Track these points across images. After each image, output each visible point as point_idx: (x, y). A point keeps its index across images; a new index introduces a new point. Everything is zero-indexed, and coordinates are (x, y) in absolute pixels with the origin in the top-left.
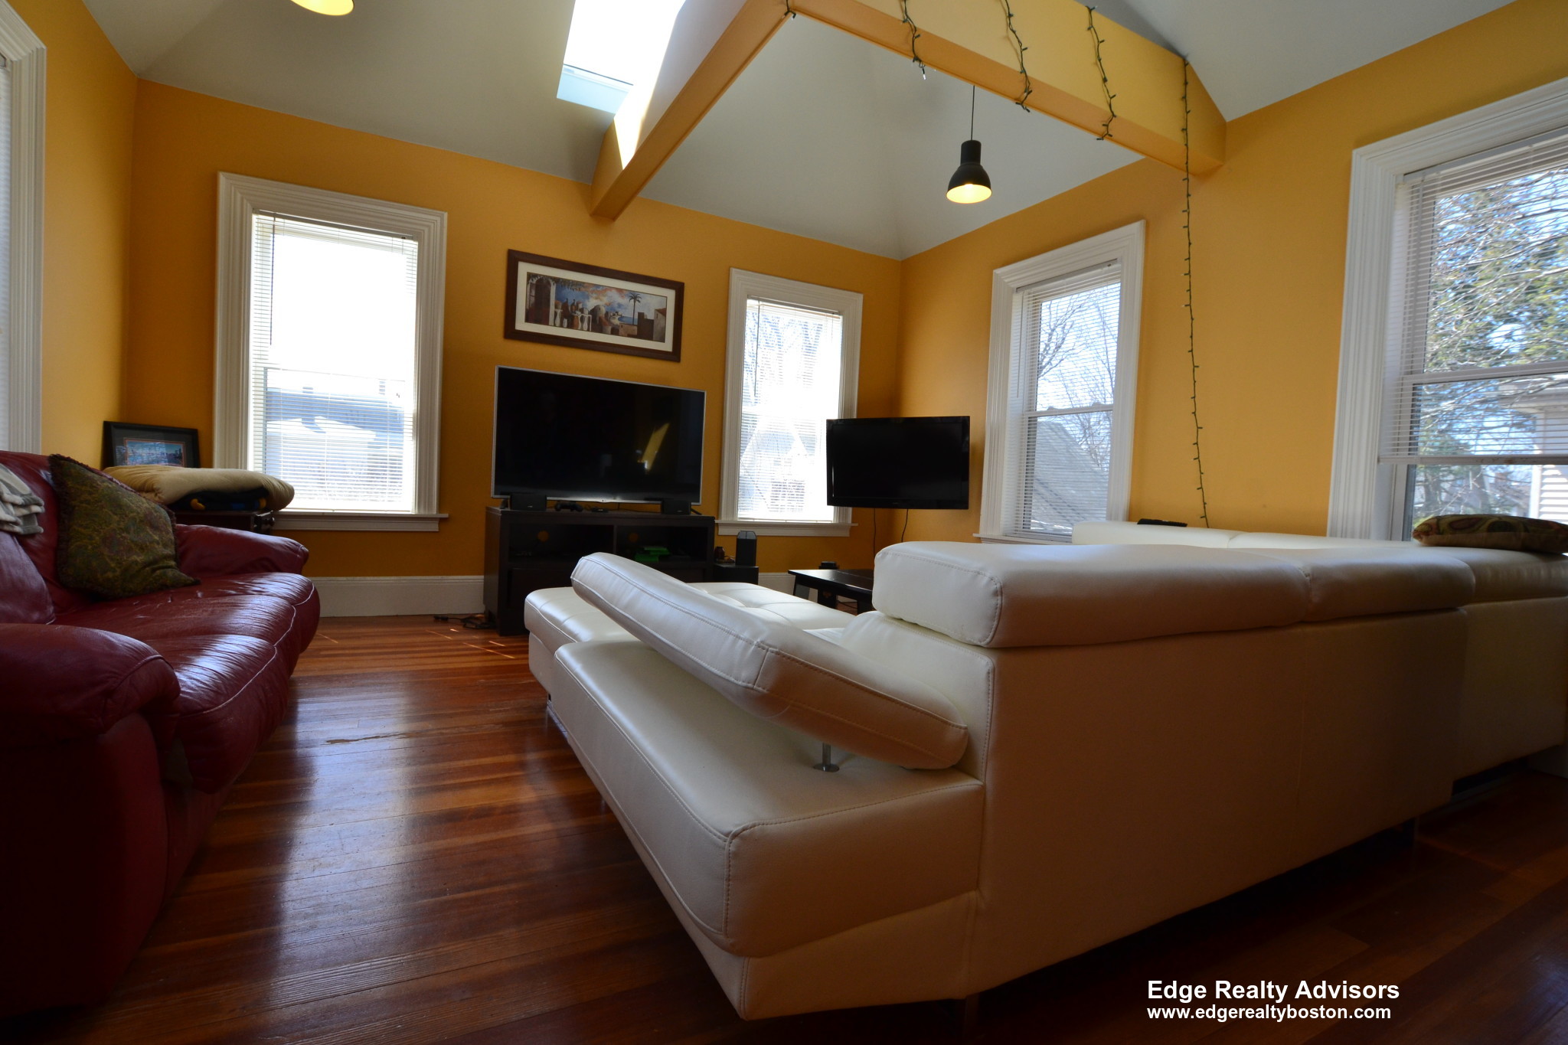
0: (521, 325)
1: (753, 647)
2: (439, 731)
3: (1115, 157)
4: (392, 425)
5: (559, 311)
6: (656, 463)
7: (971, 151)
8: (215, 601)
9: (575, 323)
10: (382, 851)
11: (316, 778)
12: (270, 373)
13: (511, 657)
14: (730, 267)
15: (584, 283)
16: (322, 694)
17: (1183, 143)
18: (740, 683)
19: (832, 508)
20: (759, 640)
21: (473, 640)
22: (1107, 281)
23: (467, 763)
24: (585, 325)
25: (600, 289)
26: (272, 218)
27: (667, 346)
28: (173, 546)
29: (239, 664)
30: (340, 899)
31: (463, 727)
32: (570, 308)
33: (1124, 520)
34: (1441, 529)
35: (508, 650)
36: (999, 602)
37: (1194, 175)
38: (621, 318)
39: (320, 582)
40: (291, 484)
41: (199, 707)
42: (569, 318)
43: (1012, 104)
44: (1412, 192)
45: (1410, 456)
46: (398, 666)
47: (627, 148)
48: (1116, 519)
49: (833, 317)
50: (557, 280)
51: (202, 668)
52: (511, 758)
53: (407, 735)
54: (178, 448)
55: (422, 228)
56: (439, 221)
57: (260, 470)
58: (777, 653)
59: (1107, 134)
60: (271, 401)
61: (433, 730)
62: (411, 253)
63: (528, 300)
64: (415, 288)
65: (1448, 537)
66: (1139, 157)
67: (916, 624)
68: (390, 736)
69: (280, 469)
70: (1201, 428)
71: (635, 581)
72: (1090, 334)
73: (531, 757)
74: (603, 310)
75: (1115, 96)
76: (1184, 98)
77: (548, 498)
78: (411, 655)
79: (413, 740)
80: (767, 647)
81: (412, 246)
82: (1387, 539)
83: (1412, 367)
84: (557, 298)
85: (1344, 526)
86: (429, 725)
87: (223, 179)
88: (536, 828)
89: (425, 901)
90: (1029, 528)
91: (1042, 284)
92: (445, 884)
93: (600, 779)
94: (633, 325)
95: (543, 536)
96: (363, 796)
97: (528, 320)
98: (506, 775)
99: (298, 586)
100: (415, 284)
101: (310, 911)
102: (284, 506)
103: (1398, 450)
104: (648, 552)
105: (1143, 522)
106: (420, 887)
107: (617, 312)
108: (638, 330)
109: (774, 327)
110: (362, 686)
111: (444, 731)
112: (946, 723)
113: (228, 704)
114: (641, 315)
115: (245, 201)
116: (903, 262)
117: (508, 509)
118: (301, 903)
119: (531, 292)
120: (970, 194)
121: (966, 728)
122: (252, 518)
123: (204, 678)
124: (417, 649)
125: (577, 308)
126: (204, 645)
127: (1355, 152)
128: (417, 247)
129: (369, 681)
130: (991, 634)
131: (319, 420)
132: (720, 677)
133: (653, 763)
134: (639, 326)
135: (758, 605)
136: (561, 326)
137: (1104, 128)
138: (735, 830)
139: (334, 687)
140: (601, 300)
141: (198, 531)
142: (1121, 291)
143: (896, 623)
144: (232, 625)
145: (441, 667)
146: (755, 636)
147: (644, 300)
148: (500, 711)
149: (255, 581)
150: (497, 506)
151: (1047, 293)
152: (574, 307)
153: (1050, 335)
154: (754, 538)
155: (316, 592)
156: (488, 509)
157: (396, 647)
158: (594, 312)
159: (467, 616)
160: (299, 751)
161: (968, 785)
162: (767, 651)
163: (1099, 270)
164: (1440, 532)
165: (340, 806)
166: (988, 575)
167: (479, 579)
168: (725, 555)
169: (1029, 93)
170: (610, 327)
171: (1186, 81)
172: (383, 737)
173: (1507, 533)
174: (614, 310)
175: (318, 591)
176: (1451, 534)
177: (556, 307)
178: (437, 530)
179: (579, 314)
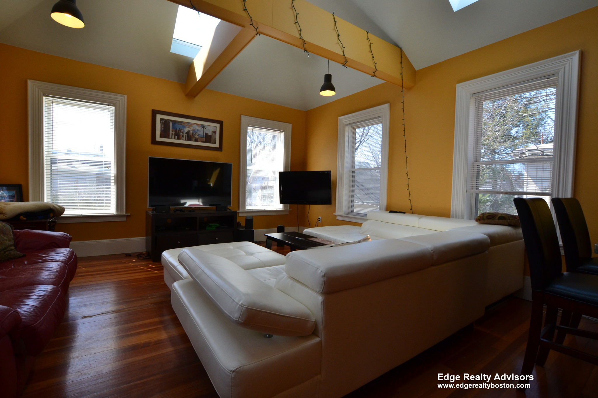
0: (158, 138)
1: (238, 305)
2: (128, 309)
3: (377, 82)
4: (105, 181)
5: (173, 133)
6: (215, 184)
7: (328, 78)
8: (33, 267)
9: (180, 137)
10: (106, 366)
13: (158, 272)
14: (241, 115)
15: (183, 122)
17: (401, 78)
18: (234, 319)
19: (282, 205)
20: (240, 303)
21: (142, 265)
22: (378, 123)
24: (184, 138)
25: (190, 124)
26: (52, 98)
27: (217, 145)
28: (13, 240)
30: (90, 388)
31: (138, 306)
32: (178, 132)
33: (385, 211)
34: (484, 218)
35: (155, 268)
36: (324, 279)
37: (405, 89)
38: (198, 135)
40: (63, 206)
41: (29, 325)
42: (178, 136)
43: (341, 65)
44: (476, 100)
45: (477, 190)
46: (111, 279)
47: (199, 73)
48: (382, 210)
49: (281, 133)
50: (172, 121)
51: (30, 305)
52: (157, 319)
53: (115, 312)
54: (13, 193)
55: (116, 101)
56: (123, 99)
57: (50, 201)
58: (247, 308)
59: (375, 75)
61: (126, 309)
62: (112, 111)
63: (161, 129)
64: (114, 125)
65: (486, 221)
67: (299, 281)
68: (108, 313)
70: (409, 179)
73: (167, 318)
74: (191, 132)
75: (376, 63)
76: (401, 63)
77: (171, 207)
78: (116, 274)
79: (118, 314)
80: (243, 306)
81: (112, 108)
83: (476, 160)
84: (173, 128)
85: (456, 215)
86: (124, 306)
87: (30, 82)
88: (168, 350)
89: (124, 386)
90: (353, 212)
91: (356, 123)
92: (131, 378)
94: (203, 138)
95: (169, 221)
96: (98, 341)
97: (161, 136)
98: (155, 327)
99: (68, 254)
100: (114, 123)
102: (61, 215)
103: (472, 188)
104: (211, 226)
105: (391, 212)
107: (197, 133)
108: (205, 139)
111: (130, 309)
112: (308, 321)
113: (41, 321)
114: (206, 134)
115: (40, 91)
116: (306, 111)
117: (155, 212)
119: (162, 126)
120: (328, 94)
121: (314, 321)
122: (47, 223)
124: (119, 270)
125: (181, 132)
126: (29, 293)
127: (457, 85)
128: (114, 109)
130: (322, 290)
132: (228, 315)
135: (252, 254)
136: (175, 139)
137: (374, 74)
138: (234, 369)
140: (190, 128)
142: (382, 127)
143: (293, 279)
144: (40, 279)
145: (129, 278)
146: (239, 301)
147: (208, 128)
148: (152, 298)
150: (150, 211)
151: (357, 126)
152: (179, 131)
154: (252, 218)
155: (75, 254)
156: (146, 212)
157: (110, 270)
158: (188, 133)
159: (139, 254)
161: (316, 340)
162: (243, 307)
163: (374, 120)
164: (483, 220)
165: (89, 347)
166: (321, 269)
167: (144, 238)
168: (242, 225)
169: (346, 62)
170: (194, 139)
171: (402, 56)
172: (105, 313)
173: (504, 220)
174: (196, 132)
175: (76, 254)
176: (487, 220)
177: (172, 131)
178: (126, 220)
179: (181, 134)
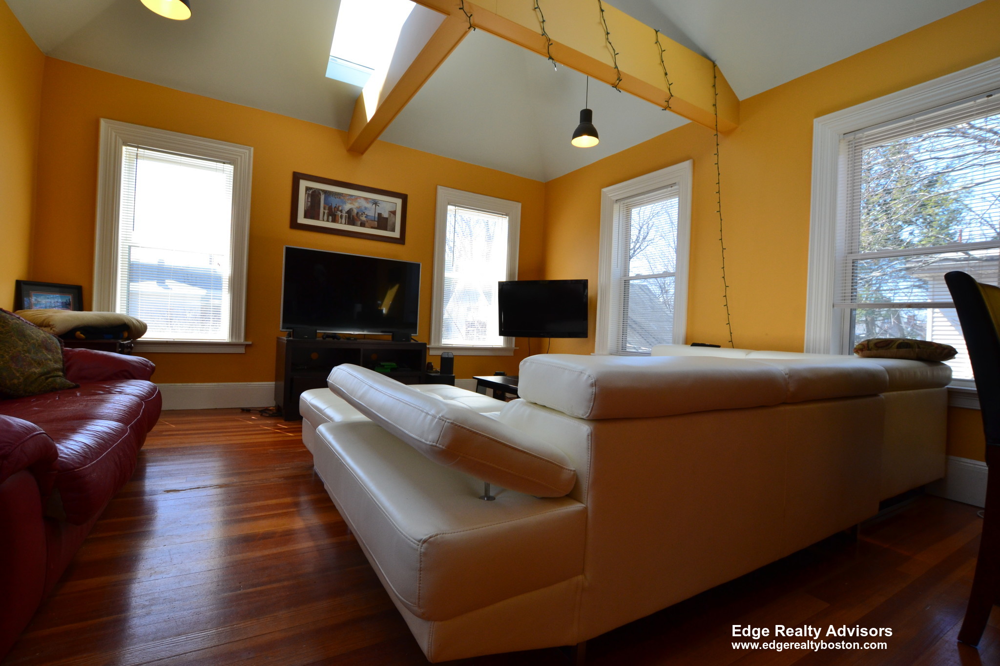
0: (301, 220)
1: (437, 419)
2: (241, 483)
3: (673, 121)
4: (214, 284)
5: (326, 211)
6: (391, 309)
7: (586, 115)
8: (89, 398)
9: (337, 219)
10: (198, 562)
11: (156, 515)
12: (133, 249)
13: (291, 435)
14: (437, 185)
15: (343, 194)
16: (162, 460)
17: (713, 112)
18: (428, 443)
19: (502, 337)
20: (440, 415)
21: (267, 424)
22: (671, 196)
23: (259, 503)
24: (343, 221)
25: (353, 198)
26: (136, 149)
27: (396, 234)
28: (62, 363)
29: (102, 439)
30: (167, 595)
31: (257, 480)
32: (334, 209)
33: (682, 344)
34: (870, 347)
35: (290, 430)
36: (594, 390)
37: (721, 132)
38: (367, 216)
39: (162, 387)
40: (145, 322)
41: (72, 467)
42: (333, 215)
43: (610, 87)
44: (849, 145)
45: (852, 303)
46: (215, 441)
47: (370, 109)
48: (678, 343)
49: (502, 217)
50: (325, 192)
51: (76, 441)
52: (288, 500)
53: (219, 486)
54: (68, 298)
55: (237, 157)
56: (247, 154)
57: (124, 313)
58: (452, 423)
59: (668, 107)
60: (133, 268)
61: (237, 482)
62: (229, 173)
63: (306, 204)
64: (231, 195)
65: (875, 352)
66: (688, 121)
67: (545, 406)
68: (208, 487)
69: (138, 312)
70: (728, 287)
71: (367, 381)
72: (664, 230)
73: (303, 499)
74: (355, 211)
75: (672, 84)
76: (714, 86)
77: (318, 331)
78: (224, 434)
79: (223, 489)
80: (445, 420)
81: (230, 168)
82: (840, 354)
83: (851, 250)
84: (325, 203)
85: (814, 349)
86: (235, 479)
87: (103, 123)
88: (305, 545)
89: (226, 594)
90: (626, 349)
91: (633, 198)
92: (240, 583)
93: (343, 510)
94: (375, 221)
95: (314, 356)
96: (187, 526)
97: (306, 216)
98: (285, 511)
99: (147, 389)
100: (231, 193)
101: (147, 603)
102: (140, 337)
103: (845, 300)
104: (383, 366)
105: (694, 345)
106: (223, 585)
107: (364, 213)
108: (378, 224)
109: (467, 223)
110: (190, 454)
111: (244, 483)
112: (562, 468)
113: (92, 465)
114: (380, 215)
115: (118, 137)
116: (545, 183)
117: (291, 338)
118: (140, 598)
119: (308, 199)
120: (586, 142)
121: (574, 471)
122: (118, 344)
123: (76, 448)
124: (229, 430)
125: (338, 210)
126: (78, 426)
127: (815, 120)
128: (233, 169)
129: (196, 451)
130: (590, 411)
131: (168, 282)
132: (416, 439)
133: (375, 497)
134: (378, 222)
135: (453, 398)
136: (328, 221)
137: (666, 103)
138: (424, 538)
139: (171, 456)
140: (353, 204)
141: (79, 353)
142: (679, 202)
143: (532, 405)
144: (99, 413)
146: (438, 413)
147: (382, 205)
148: (283, 470)
149: (117, 385)
150: (284, 336)
151: (633, 204)
152: (336, 209)
153: (640, 230)
154: (452, 357)
155: (159, 392)
156: (278, 338)
157: (215, 429)
158: (349, 212)
159: (264, 409)
160: (147, 498)
161: (576, 507)
162: (445, 422)
163: (665, 190)
164: (869, 349)
165: (171, 534)
166: (587, 374)
167: (272, 384)
168: (434, 367)
169: (620, 81)
170: (360, 222)
171: (715, 76)
172: (203, 488)
173: (907, 349)
174: (362, 211)
175: (161, 391)
176: (876, 350)
177: (324, 209)
178: (244, 352)
179: (339, 213)
